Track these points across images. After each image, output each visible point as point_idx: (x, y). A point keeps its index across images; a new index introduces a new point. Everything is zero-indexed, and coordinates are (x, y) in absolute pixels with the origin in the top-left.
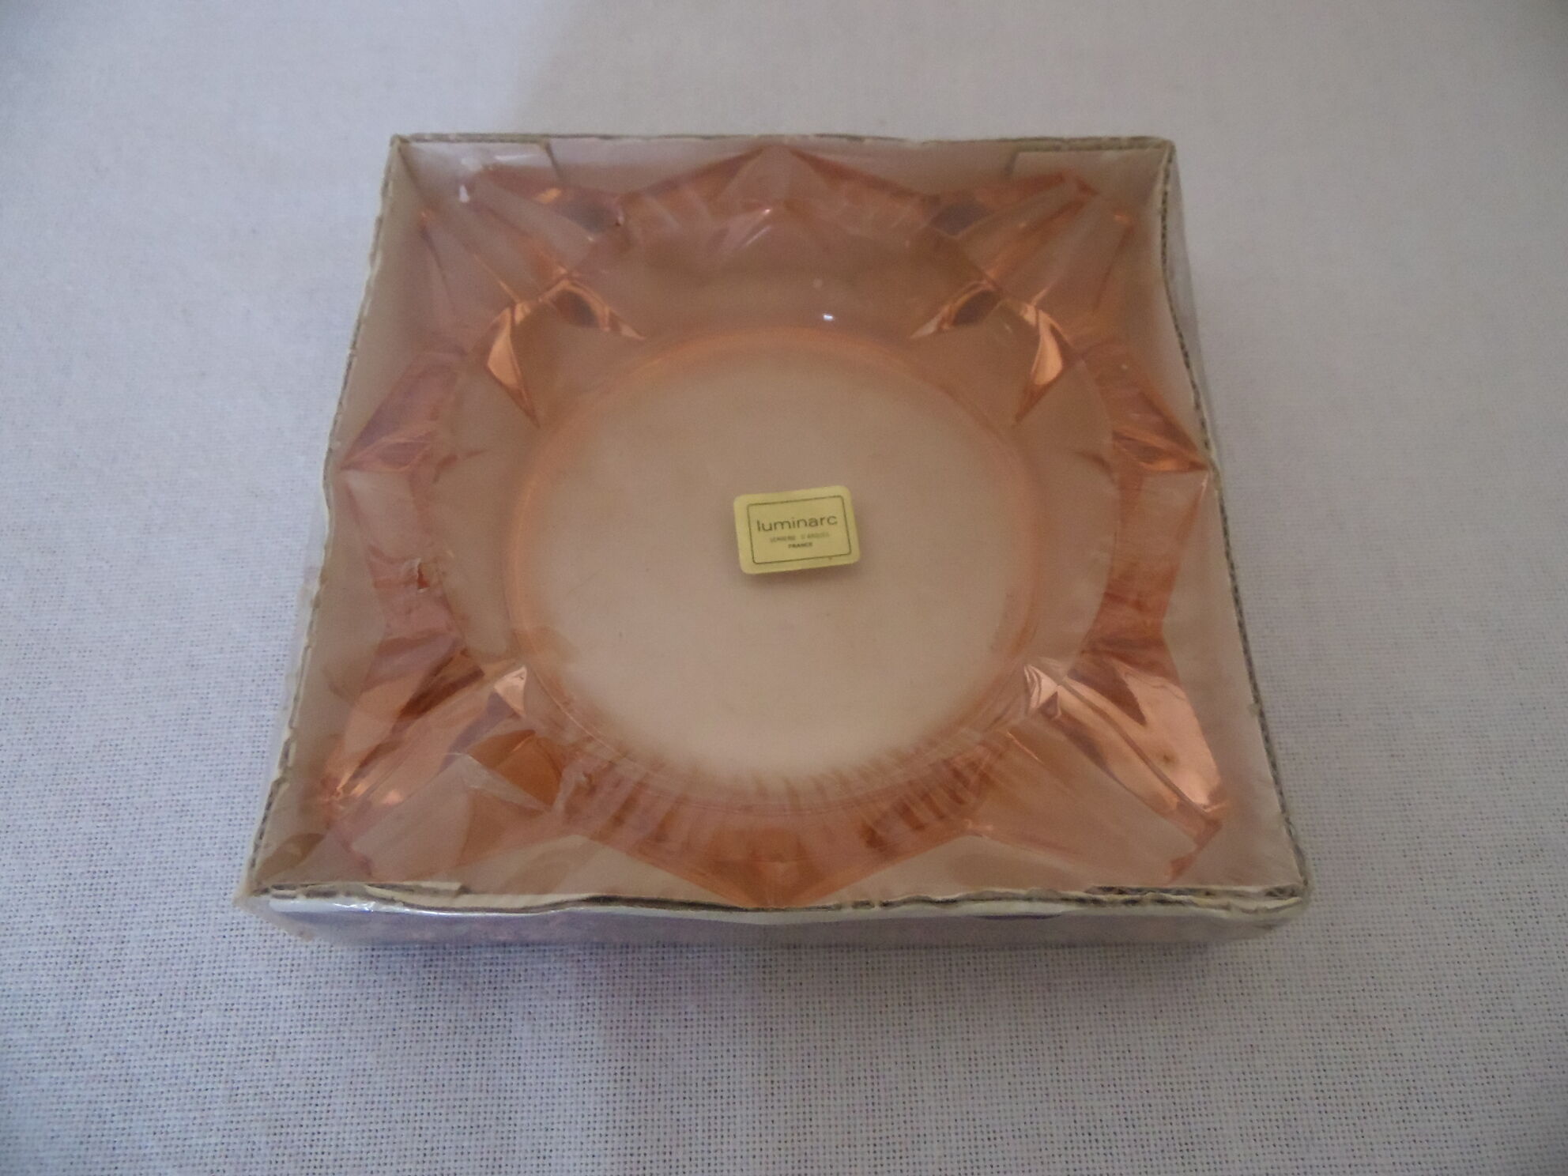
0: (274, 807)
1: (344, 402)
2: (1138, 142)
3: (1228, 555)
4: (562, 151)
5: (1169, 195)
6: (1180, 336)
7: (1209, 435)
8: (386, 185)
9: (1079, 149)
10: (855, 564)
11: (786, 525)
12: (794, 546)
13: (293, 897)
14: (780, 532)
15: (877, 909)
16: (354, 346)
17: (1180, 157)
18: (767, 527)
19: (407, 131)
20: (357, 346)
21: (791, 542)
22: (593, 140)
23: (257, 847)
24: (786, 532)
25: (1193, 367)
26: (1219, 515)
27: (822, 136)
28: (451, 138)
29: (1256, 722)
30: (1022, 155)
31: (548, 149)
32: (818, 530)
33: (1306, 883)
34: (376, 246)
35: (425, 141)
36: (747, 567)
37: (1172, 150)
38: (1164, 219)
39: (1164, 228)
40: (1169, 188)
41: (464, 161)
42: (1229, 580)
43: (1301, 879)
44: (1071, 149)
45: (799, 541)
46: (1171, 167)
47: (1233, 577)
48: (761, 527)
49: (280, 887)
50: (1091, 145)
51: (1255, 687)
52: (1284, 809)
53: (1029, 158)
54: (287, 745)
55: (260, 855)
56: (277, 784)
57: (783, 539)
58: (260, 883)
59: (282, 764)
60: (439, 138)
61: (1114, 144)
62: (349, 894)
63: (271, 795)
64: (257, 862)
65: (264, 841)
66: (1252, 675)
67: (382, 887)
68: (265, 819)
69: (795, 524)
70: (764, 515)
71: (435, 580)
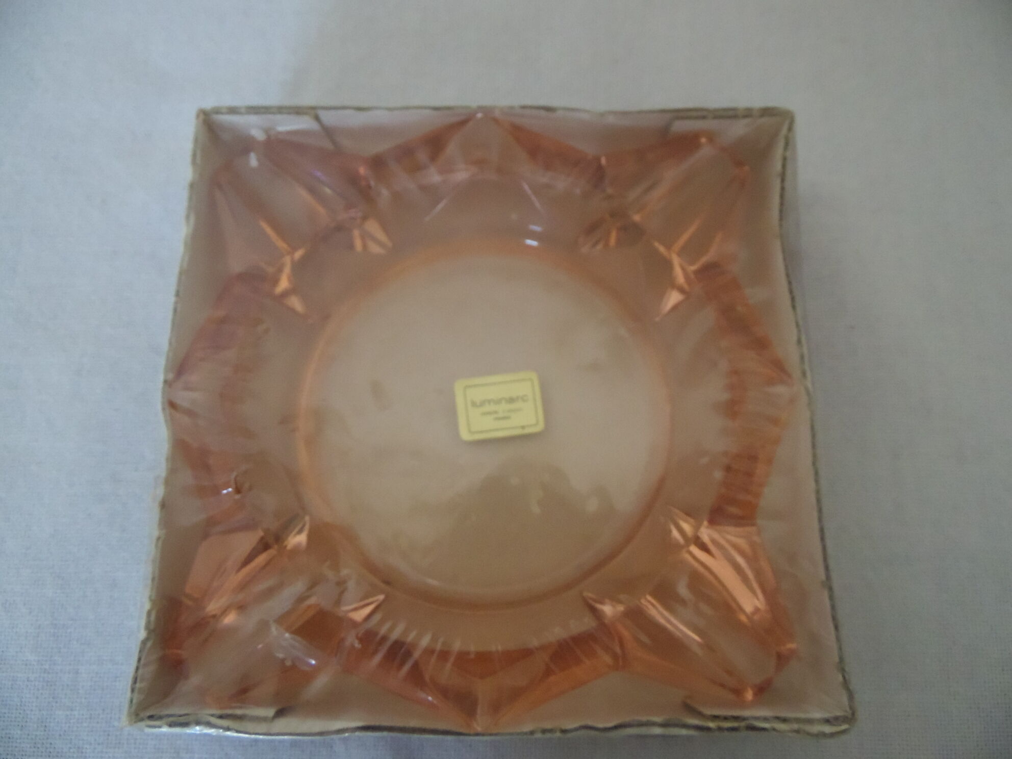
0: (142, 662)
2: (766, 112)
4: (329, 118)
5: (788, 160)
6: (790, 283)
7: (806, 366)
10: (540, 433)
11: (492, 403)
12: (497, 418)
13: (160, 727)
14: (487, 408)
15: (558, 734)
16: (177, 295)
18: (479, 404)
19: (208, 104)
20: (180, 294)
21: (496, 416)
23: (133, 690)
24: (492, 408)
25: (799, 310)
27: (524, 107)
29: (826, 594)
30: (676, 122)
31: (317, 118)
32: (515, 406)
33: (853, 714)
34: (189, 208)
35: (222, 113)
36: (465, 435)
37: (792, 118)
38: (783, 180)
39: (783, 189)
40: (788, 154)
41: (253, 131)
42: (813, 484)
43: (850, 712)
44: (715, 117)
45: (501, 415)
46: (791, 135)
47: (817, 481)
48: (474, 404)
49: (151, 717)
50: (730, 114)
51: (827, 568)
52: (841, 660)
53: (680, 126)
54: (149, 613)
55: (136, 695)
56: (144, 642)
57: (489, 413)
58: (137, 715)
59: (147, 627)
60: (233, 111)
61: (748, 113)
62: (198, 723)
63: (140, 651)
64: (134, 701)
65: (138, 685)
66: (825, 559)
67: (221, 717)
68: (137, 669)
69: (498, 402)
70: (478, 394)
71: (247, 485)
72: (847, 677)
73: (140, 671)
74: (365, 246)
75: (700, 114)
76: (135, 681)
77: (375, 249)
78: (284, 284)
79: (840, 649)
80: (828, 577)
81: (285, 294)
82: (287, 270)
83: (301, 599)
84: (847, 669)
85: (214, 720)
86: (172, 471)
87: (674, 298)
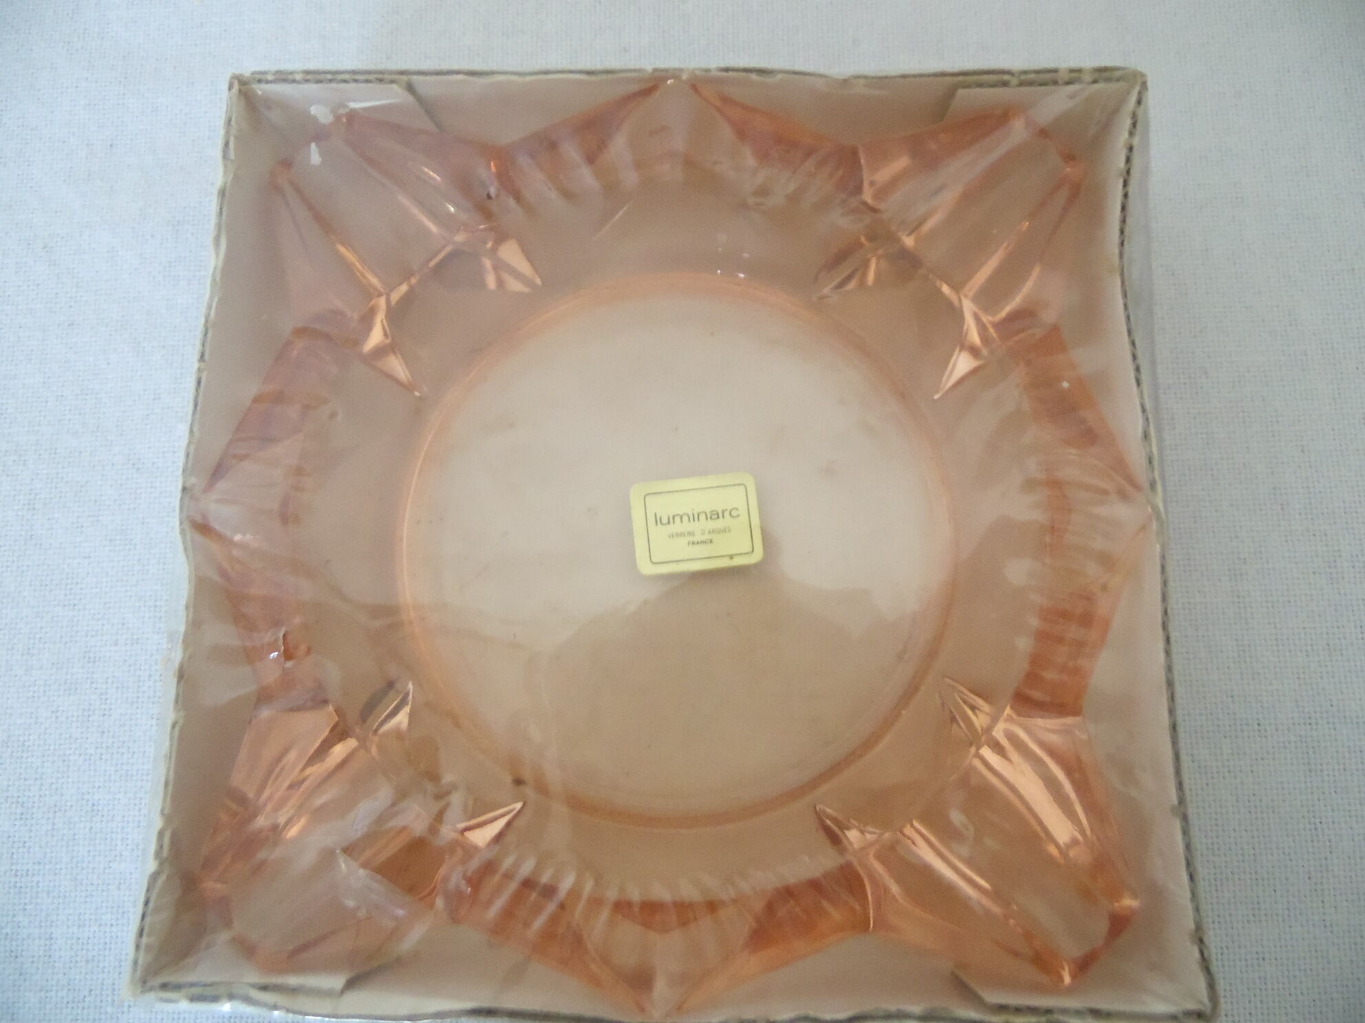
0: (151, 905)
1: (195, 429)
2: (1103, 73)
3: (1165, 626)
4: (427, 87)
5: (1135, 150)
7: (1156, 473)
8: (227, 144)
9: (1031, 83)
10: (756, 566)
11: (686, 519)
12: (693, 543)
13: (176, 1001)
14: (677, 527)
16: (202, 358)
17: (1151, 98)
18: (665, 520)
19: (247, 68)
20: (206, 357)
21: (691, 539)
22: (460, 77)
23: (138, 947)
24: (686, 526)
25: (1146, 386)
26: (1159, 576)
27: (727, 70)
28: (298, 77)
29: (1177, 825)
30: (961, 92)
31: (410, 88)
32: (719, 524)
33: (1214, 1009)
34: (219, 226)
35: (267, 81)
36: (647, 569)
37: (1144, 85)
38: (1126, 182)
39: (1126, 196)
40: (1136, 142)
41: (314, 110)
42: (1162, 656)
43: (1209, 1005)
44: (1021, 84)
45: (698, 538)
46: (1140, 112)
47: (1168, 653)
48: (658, 521)
49: (164, 987)
50: (1046, 79)
51: (1180, 786)
52: (1199, 928)
53: (967, 97)
54: (161, 834)
55: (142, 953)
56: (154, 877)
57: (681, 535)
58: (144, 982)
59: (158, 854)
60: (283, 77)
61: (1075, 76)
62: (231, 997)
63: (148, 890)
64: (140, 962)
65: (144, 940)
66: (1178, 772)
67: (264, 988)
68: (143, 916)
69: (695, 517)
70: (663, 506)
71: (303, 648)
72: (1206, 954)
73: (148, 919)
74: (500, 283)
75: (998, 78)
76: (141, 933)
77: (514, 285)
78: (376, 337)
79: (1197, 910)
80: (1182, 801)
81: (380, 352)
82: (380, 319)
83: (381, 819)
84: (1206, 940)
85: (255, 994)
86: (195, 625)
87: (963, 364)
